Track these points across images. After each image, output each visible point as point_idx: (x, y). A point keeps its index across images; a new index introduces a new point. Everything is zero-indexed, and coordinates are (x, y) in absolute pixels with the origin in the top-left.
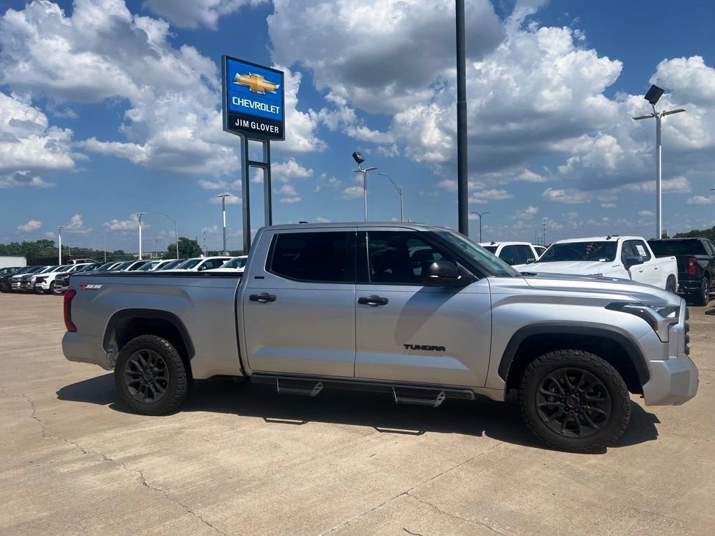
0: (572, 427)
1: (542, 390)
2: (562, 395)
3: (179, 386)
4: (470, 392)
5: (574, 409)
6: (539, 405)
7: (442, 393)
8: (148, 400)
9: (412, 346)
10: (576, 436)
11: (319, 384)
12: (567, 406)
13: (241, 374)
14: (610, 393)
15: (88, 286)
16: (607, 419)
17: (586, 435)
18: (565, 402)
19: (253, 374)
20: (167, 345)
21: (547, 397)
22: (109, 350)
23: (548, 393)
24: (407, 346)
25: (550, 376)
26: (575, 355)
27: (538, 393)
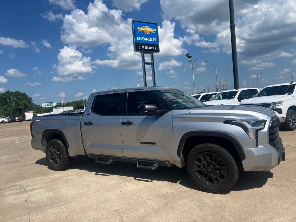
0: (211, 180)
1: (197, 163)
2: (205, 165)
3: (65, 159)
4: (168, 163)
5: (211, 172)
6: (195, 170)
7: (156, 163)
8: (56, 165)
9: (143, 142)
10: (213, 185)
11: (111, 159)
12: (208, 171)
13: (85, 155)
14: (226, 165)
16: (226, 177)
17: (217, 185)
18: (207, 169)
19: (89, 155)
20: (60, 143)
21: (199, 167)
22: (44, 145)
23: (199, 164)
24: (141, 143)
25: (199, 156)
26: (209, 146)
27: (194, 164)
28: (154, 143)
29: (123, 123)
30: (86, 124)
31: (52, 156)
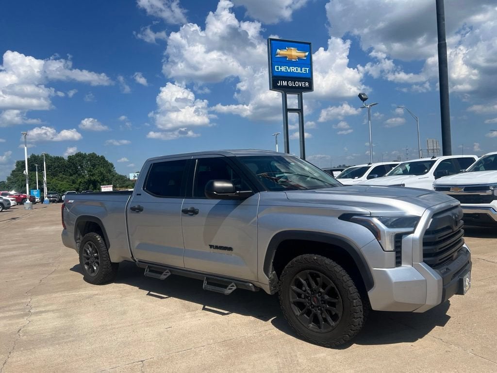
0: (316, 320)
1: (295, 288)
2: (308, 293)
3: (104, 266)
4: (251, 285)
5: (318, 307)
6: (291, 300)
7: (233, 284)
8: (93, 275)
9: (213, 246)
10: (319, 330)
11: (167, 271)
12: (312, 304)
13: (132, 260)
14: (341, 295)
15: (70, 201)
16: (340, 318)
17: (326, 331)
18: (310, 300)
19: (139, 261)
20: (99, 239)
21: (299, 295)
22: (77, 241)
23: (299, 290)
24: (211, 246)
25: (298, 276)
26: (314, 259)
27: (291, 290)
28: (230, 249)
29: (185, 212)
30: (133, 209)
31: (88, 259)
